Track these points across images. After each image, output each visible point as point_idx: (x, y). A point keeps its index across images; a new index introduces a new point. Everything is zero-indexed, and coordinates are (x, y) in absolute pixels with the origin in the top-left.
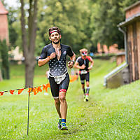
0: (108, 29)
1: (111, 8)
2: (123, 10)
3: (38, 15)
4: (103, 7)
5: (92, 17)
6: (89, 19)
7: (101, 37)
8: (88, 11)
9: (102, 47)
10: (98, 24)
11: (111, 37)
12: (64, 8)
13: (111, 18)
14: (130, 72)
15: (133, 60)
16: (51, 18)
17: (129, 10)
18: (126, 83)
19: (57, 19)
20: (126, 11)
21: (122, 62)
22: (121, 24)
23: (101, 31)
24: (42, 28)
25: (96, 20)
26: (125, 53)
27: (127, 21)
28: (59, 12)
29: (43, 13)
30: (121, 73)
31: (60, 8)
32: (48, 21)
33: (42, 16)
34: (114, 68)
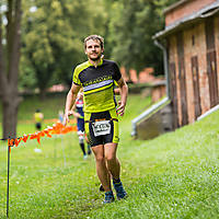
0: (137, 44)
1: (141, 10)
2: (160, 12)
3: (23, 22)
4: (129, 7)
5: (111, 25)
6: (106, 27)
7: (125, 58)
8: (105, 15)
9: (128, 74)
10: (121, 35)
11: (142, 57)
12: (65, 10)
13: (142, 26)
14: (174, 112)
15: (178, 92)
16: (44, 27)
17: (171, 11)
18: (167, 130)
19: (54, 29)
20: (166, 14)
21: (161, 97)
22: (157, 35)
23: (126, 47)
24: (29, 44)
25: (118, 29)
26: (165, 82)
27: (167, 29)
28: (58, 17)
29: (31, 19)
30: (160, 113)
31: (59, 11)
32: (40, 32)
33: (29, 23)
34: (147, 107)
